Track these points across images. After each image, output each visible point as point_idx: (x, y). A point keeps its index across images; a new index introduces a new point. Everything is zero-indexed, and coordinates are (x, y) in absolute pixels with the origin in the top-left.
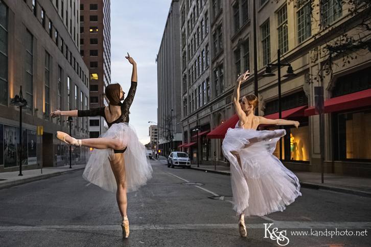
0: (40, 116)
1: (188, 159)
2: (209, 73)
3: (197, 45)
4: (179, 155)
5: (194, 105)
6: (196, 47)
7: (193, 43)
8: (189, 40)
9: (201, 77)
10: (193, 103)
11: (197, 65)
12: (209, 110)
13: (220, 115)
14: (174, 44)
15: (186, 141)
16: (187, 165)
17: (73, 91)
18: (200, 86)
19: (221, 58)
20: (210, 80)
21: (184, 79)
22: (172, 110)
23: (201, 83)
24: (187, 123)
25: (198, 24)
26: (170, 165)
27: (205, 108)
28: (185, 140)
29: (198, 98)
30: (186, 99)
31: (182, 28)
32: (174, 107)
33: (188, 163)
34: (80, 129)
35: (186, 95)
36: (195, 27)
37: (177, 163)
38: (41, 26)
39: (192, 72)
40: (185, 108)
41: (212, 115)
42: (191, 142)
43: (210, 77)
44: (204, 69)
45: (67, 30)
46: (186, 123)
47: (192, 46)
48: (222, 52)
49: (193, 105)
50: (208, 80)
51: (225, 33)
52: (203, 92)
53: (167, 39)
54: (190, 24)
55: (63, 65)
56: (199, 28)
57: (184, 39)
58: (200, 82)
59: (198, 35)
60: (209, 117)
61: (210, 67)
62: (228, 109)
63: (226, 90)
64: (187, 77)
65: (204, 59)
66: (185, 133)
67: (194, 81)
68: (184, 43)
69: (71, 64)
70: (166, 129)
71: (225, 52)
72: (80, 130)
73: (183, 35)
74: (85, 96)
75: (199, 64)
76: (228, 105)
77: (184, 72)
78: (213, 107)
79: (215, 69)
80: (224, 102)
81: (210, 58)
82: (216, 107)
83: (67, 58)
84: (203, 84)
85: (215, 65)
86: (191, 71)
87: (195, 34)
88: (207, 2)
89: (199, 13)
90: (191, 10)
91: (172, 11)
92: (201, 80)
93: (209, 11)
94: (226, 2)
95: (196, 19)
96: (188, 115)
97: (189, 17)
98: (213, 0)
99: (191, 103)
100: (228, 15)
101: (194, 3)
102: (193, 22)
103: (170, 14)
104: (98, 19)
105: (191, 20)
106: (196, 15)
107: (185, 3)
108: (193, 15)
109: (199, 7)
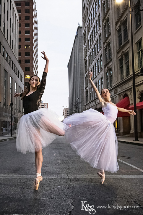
2: (103, 74)
3: (94, 56)
5: (93, 95)
6: (94, 57)
7: (92, 54)
8: (89, 53)
9: (97, 77)
10: (92, 94)
11: (94, 69)
14: (79, 55)
17: (14, 87)
18: (97, 82)
19: (110, 64)
20: (103, 79)
21: (86, 78)
22: (78, 98)
23: (97, 81)
24: (88, 107)
25: (95, 42)
30: (87, 91)
31: (84, 45)
32: (79, 96)
34: (18, 111)
35: (88, 88)
36: (93, 44)
40: (87, 97)
43: (103, 77)
44: (99, 71)
45: (10, 47)
47: (91, 56)
48: (111, 61)
49: (92, 95)
50: (102, 78)
51: (112, 48)
52: (99, 86)
53: (74, 52)
54: (89, 42)
55: (7, 69)
56: (95, 44)
57: (86, 52)
59: (95, 49)
61: (103, 70)
62: (115, 97)
63: (114, 85)
65: (99, 65)
68: (86, 55)
69: (12, 69)
70: (74, 111)
71: (113, 60)
72: (18, 112)
73: (85, 49)
74: (21, 89)
75: (96, 68)
76: (115, 95)
77: (86, 73)
79: (106, 71)
81: (103, 64)
83: (10, 65)
84: (98, 81)
85: (106, 68)
87: (93, 48)
88: (100, 28)
89: (96, 35)
90: (90, 33)
91: (77, 34)
92: (97, 78)
93: (102, 34)
94: (113, 28)
95: (93, 39)
96: (89, 101)
97: (89, 38)
98: (105, 27)
99: (91, 93)
100: (115, 36)
101: (92, 29)
102: (91, 41)
103: (76, 36)
104: (30, 40)
105: (90, 40)
106: (93, 36)
107: (86, 29)
108: (91, 37)
109: (95, 32)
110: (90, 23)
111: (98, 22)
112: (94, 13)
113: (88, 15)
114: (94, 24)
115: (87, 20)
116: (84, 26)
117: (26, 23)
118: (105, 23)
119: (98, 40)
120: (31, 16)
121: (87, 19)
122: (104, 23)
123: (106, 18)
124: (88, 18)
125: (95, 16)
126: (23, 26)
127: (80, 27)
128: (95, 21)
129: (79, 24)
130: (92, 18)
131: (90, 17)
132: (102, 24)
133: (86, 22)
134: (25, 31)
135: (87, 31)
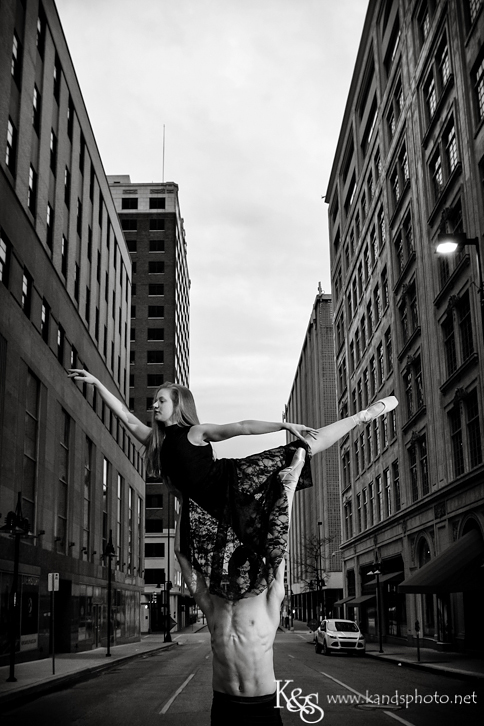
0: (48, 545)
1: (358, 635)
2: (398, 451)
3: (369, 393)
4: (340, 627)
5: (369, 516)
6: (370, 397)
7: (362, 388)
8: (352, 382)
9: (381, 460)
10: (365, 511)
11: (371, 433)
12: (399, 530)
13: (423, 541)
14: (322, 385)
15: (352, 592)
16: (356, 648)
18: (379, 476)
19: (421, 425)
20: (401, 470)
21: (344, 459)
22: (320, 523)
23: (381, 472)
24: (353, 552)
25: (372, 351)
26: (321, 648)
27: (390, 524)
28: (349, 590)
29: (375, 502)
30: (349, 503)
31: (338, 358)
32: (324, 516)
33: (360, 645)
34: (126, 567)
35: (350, 493)
36: (366, 357)
37: (336, 644)
38: (55, 361)
39: (362, 448)
40: (349, 522)
41: (406, 540)
42: (363, 594)
43: (400, 461)
44: (387, 444)
45: (105, 365)
46: (349, 554)
47: (360, 395)
48: (422, 413)
49: (366, 516)
50: (395, 465)
51: (427, 375)
52: (386, 490)
53: (306, 375)
54: (355, 350)
55: (94, 435)
56: (373, 358)
57: (342, 380)
58: (379, 468)
59: (372, 373)
60: (399, 543)
61: (400, 440)
62: (439, 528)
63: (434, 489)
64: (351, 457)
65: (386, 422)
66: (350, 575)
67: (366, 466)
68: (344, 388)
69: (111, 432)
70: (306, 565)
71: (429, 412)
72: (125, 570)
73: (342, 370)
75: (375, 432)
76: (438, 520)
77: (345, 446)
78: (409, 523)
79: (409, 445)
80: (430, 515)
81: (399, 423)
82: (415, 524)
83: (103, 421)
84: (385, 473)
85: (409, 436)
86: (359, 444)
87: (366, 370)
88: (389, 312)
89: (374, 329)
90: (356, 323)
91: (315, 320)
92: (380, 464)
93: (392, 328)
94: (427, 315)
95: (367, 342)
96: (354, 536)
97: (352, 336)
98: (402, 309)
99: (362, 510)
100: (434, 340)
101: (362, 310)
102: (361, 347)
103: (311, 326)
104: (165, 336)
105: (358, 343)
106: (367, 333)
107: (344, 309)
108: (360, 334)
109: (373, 319)
110: (355, 293)
111: (380, 292)
112: (366, 263)
113: (348, 266)
114: (368, 295)
115: (345, 282)
116: (337, 298)
117: (153, 282)
118: (403, 298)
119: (380, 345)
120: (167, 262)
121: (345, 277)
122: (399, 298)
123: (407, 282)
124: (348, 277)
125: (370, 273)
126: (143, 291)
127: (324, 298)
128: (371, 288)
129: (320, 289)
130: (360, 279)
131: (356, 272)
132: (395, 299)
133: (344, 288)
134: (150, 307)
135: (345, 315)
